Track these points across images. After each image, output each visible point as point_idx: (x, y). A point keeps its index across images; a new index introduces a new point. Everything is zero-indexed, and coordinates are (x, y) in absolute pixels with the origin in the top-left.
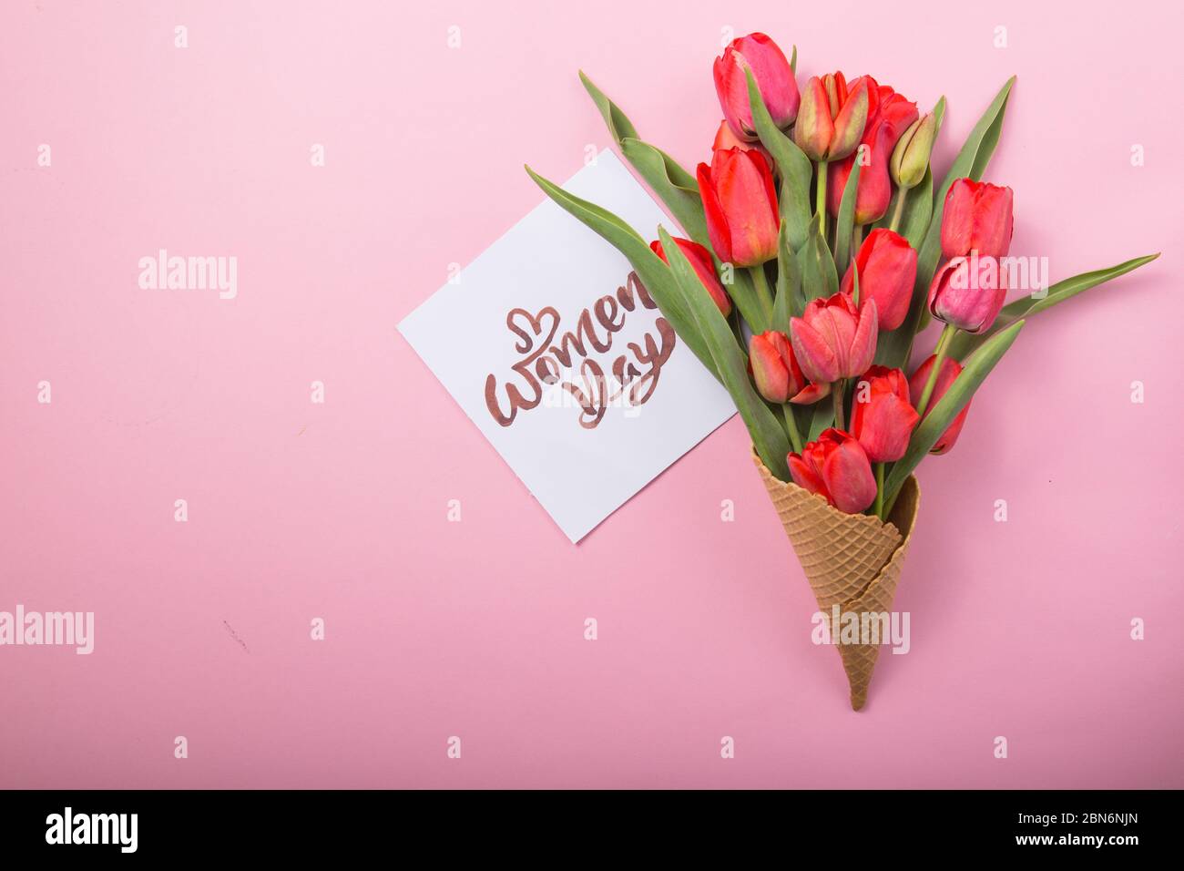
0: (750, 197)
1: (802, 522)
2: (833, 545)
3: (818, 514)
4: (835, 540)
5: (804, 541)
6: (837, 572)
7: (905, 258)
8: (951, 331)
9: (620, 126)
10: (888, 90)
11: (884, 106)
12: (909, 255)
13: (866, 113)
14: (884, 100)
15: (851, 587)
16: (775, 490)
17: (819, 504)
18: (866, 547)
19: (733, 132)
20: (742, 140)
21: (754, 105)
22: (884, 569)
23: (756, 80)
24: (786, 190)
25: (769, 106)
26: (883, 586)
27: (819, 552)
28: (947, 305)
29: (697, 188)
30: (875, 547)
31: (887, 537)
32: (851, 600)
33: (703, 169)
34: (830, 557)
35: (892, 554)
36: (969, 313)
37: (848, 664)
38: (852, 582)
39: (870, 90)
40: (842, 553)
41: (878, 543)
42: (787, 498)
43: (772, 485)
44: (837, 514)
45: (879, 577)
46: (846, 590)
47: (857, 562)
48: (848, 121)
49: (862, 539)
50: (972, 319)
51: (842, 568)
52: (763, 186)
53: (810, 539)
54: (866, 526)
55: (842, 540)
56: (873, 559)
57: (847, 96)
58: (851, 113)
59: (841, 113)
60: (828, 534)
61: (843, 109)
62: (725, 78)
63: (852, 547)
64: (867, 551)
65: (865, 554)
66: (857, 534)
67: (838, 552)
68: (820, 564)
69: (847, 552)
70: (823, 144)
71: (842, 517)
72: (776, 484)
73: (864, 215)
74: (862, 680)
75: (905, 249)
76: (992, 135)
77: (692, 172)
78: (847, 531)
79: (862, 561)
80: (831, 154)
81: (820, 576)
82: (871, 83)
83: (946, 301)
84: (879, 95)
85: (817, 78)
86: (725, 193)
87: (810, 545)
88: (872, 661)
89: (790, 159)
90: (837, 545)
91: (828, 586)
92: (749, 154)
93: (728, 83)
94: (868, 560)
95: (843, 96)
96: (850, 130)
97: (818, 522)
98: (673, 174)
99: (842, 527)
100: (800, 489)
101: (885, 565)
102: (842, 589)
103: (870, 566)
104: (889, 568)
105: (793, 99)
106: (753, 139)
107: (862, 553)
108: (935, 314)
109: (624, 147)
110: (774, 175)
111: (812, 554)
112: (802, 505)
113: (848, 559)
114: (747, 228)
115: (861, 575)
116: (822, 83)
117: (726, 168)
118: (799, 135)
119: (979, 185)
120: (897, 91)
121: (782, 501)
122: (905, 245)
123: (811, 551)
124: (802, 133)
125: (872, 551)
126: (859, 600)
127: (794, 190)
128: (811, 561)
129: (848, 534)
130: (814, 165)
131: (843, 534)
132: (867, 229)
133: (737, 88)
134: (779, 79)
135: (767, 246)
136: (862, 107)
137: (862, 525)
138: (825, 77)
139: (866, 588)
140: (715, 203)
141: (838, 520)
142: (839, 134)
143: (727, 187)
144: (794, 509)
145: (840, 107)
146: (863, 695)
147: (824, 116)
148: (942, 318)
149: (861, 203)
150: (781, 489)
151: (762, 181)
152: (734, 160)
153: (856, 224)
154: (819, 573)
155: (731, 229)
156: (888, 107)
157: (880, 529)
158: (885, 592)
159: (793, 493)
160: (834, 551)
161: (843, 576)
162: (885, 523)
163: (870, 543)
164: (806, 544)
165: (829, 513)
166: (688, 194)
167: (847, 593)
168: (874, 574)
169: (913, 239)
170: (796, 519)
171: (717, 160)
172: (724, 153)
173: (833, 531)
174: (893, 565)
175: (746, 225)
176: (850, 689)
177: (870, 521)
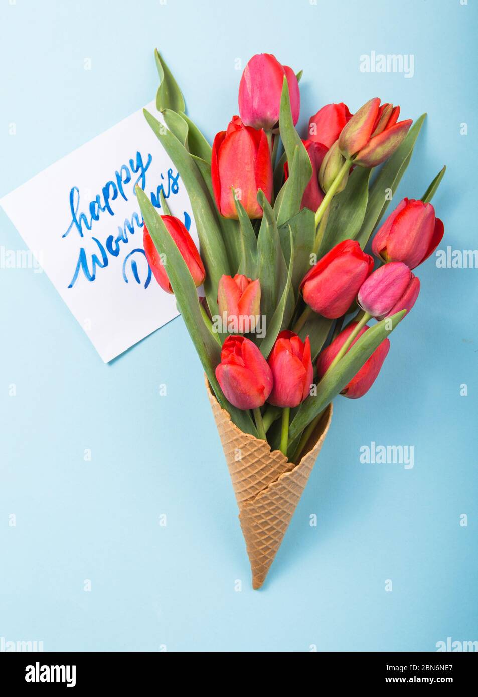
0: (239, 166)
71: (239, 433)
126: (252, 502)
163: (260, 461)
177: (260, 443)
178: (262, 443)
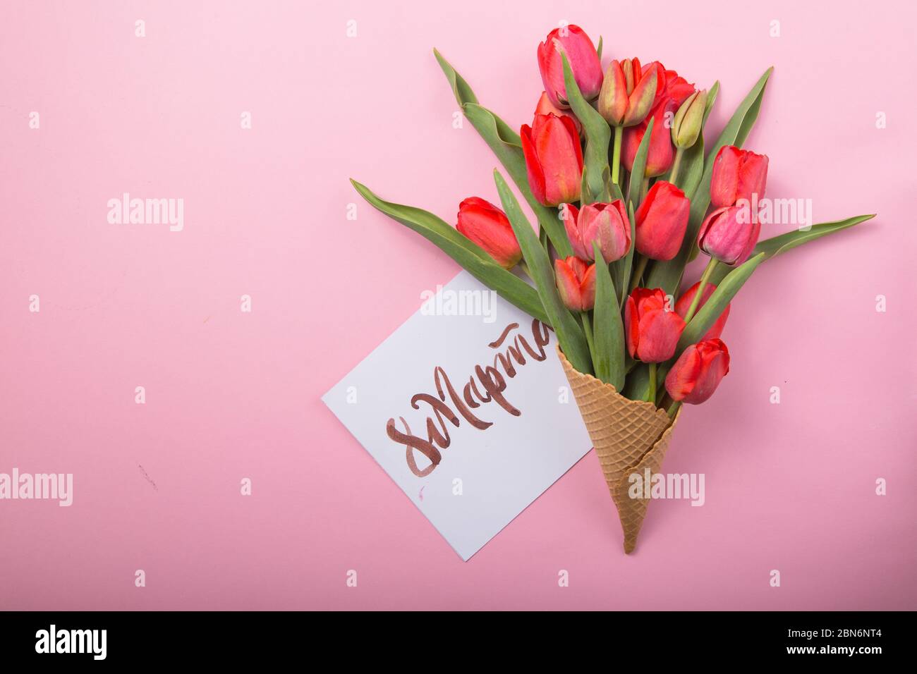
0: (561, 152)
1: (595, 405)
2: (617, 424)
3: (608, 399)
4: (620, 420)
5: (595, 420)
6: (619, 445)
7: (681, 205)
8: (713, 263)
9: (463, 93)
10: (673, 74)
11: (669, 86)
12: (684, 203)
13: (655, 91)
14: (669, 81)
15: (629, 457)
16: (574, 380)
17: (608, 391)
18: (643, 426)
19: (551, 102)
20: (557, 107)
21: (567, 81)
22: (657, 444)
23: (569, 61)
24: (590, 148)
25: (579, 83)
26: (654, 458)
27: (607, 429)
28: (711, 243)
29: (520, 144)
30: (650, 427)
31: (659, 420)
32: (629, 467)
33: (525, 129)
34: (614, 433)
35: (662, 433)
36: (727, 250)
37: (624, 517)
38: (630, 453)
39: (659, 73)
40: (624, 430)
41: (652, 423)
42: (584, 386)
43: (572, 376)
44: (622, 400)
45: (653, 450)
46: (626, 459)
47: (635, 438)
48: (640, 97)
49: (640, 420)
50: (728, 255)
51: (623, 442)
52: (572, 144)
53: (600, 418)
54: (644, 410)
55: (625, 421)
56: (647, 436)
57: (641, 78)
58: (643, 91)
59: (635, 90)
60: (614, 415)
61: (637, 87)
62: (546, 59)
63: (632, 426)
64: (643, 429)
65: (643, 432)
66: (636, 416)
67: (621, 429)
68: (607, 438)
69: (628, 430)
70: (620, 113)
71: (626, 402)
72: (576, 375)
73: (652, 169)
74: (633, 530)
75: (681, 199)
76: (753, 112)
77: (517, 130)
78: (629, 413)
79: (639, 437)
80: (626, 121)
81: (607, 448)
82: (660, 67)
83: (710, 239)
84: (665, 77)
85: (616, 61)
86: (542, 148)
87: (600, 423)
88: (642, 515)
89: (594, 124)
90: (621, 424)
91: (613, 456)
92: (562, 119)
93: (548, 63)
94: (644, 437)
95: (637, 77)
96: (641, 104)
97: (607, 406)
98: (503, 132)
99: (625, 410)
100: (595, 379)
101: (657, 441)
102: (622, 458)
103: (645, 441)
104: (660, 444)
105: (598, 77)
106: (566, 107)
107: (639, 431)
108: (702, 249)
109: (465, 110)
110: (581, 137)
111: (601, 430)
112: (595, 392)
113: (629, 435)
114: (558, 176)
115: (638, 448)
116: (621, 66)
117: (543, 130)
118: (602, 106)
119: (743, 152)
120: (680, 75)
121: (579, 388)
122: (681, 195)
123: (600, 428)
124: (604, 103)
125: (647, 429)
126: (636, 467)
127: (596, 147)
128: (600, 436)
129: (629, 416)
130: (612, 129)
131: (626, 416)
132: (652, 181)
133: (555, 67)
134: (588, 61)
135: (573, 191)
136: (652, 86)
137: (641, 409)
138: (624, 61)
139: (641, 458)
140: (534, 156)
141: (623, 405)
142: (633, 105)
143: (544, 144)
144: (590, 394)
145: (635, 85)
146: (634, 541)
147: (621, 91)
148: (707, 252)
149: (650, 161)
150: (579, 379)
151: (571, 141)
152: (550, 124)
153: (645, 177)
154: (606, 446)
155: (546, 176)
156: (672, 88)
157: (654, 413)
158: (655, 462)
159: (589, 382)
160: (618, 429)
161: (624, 448)
162: (659, 408)
163: (646, 423)
164: (596, 422)
165: (615, 398)
166: (513, 148)
167: (626, 462)
168: (648, 447)
169: (688, 191)
170: (590, 402)
171: (536, 122)
172: (542, 117)
173: (617, 413)
174: (663, 441)
175: (557, 174)
176: (624, 537)
177: (647, 406)
178: (649, 405)
